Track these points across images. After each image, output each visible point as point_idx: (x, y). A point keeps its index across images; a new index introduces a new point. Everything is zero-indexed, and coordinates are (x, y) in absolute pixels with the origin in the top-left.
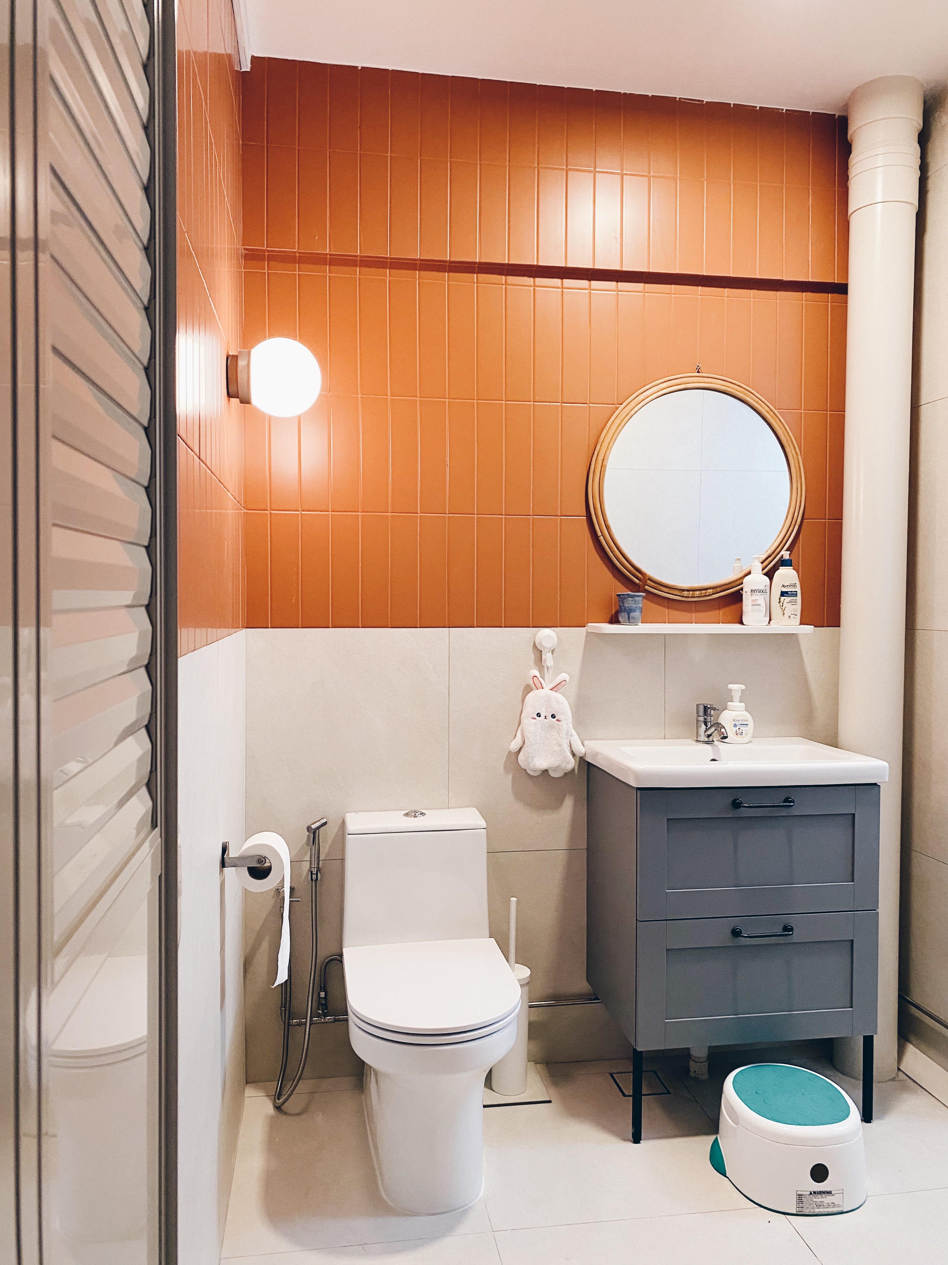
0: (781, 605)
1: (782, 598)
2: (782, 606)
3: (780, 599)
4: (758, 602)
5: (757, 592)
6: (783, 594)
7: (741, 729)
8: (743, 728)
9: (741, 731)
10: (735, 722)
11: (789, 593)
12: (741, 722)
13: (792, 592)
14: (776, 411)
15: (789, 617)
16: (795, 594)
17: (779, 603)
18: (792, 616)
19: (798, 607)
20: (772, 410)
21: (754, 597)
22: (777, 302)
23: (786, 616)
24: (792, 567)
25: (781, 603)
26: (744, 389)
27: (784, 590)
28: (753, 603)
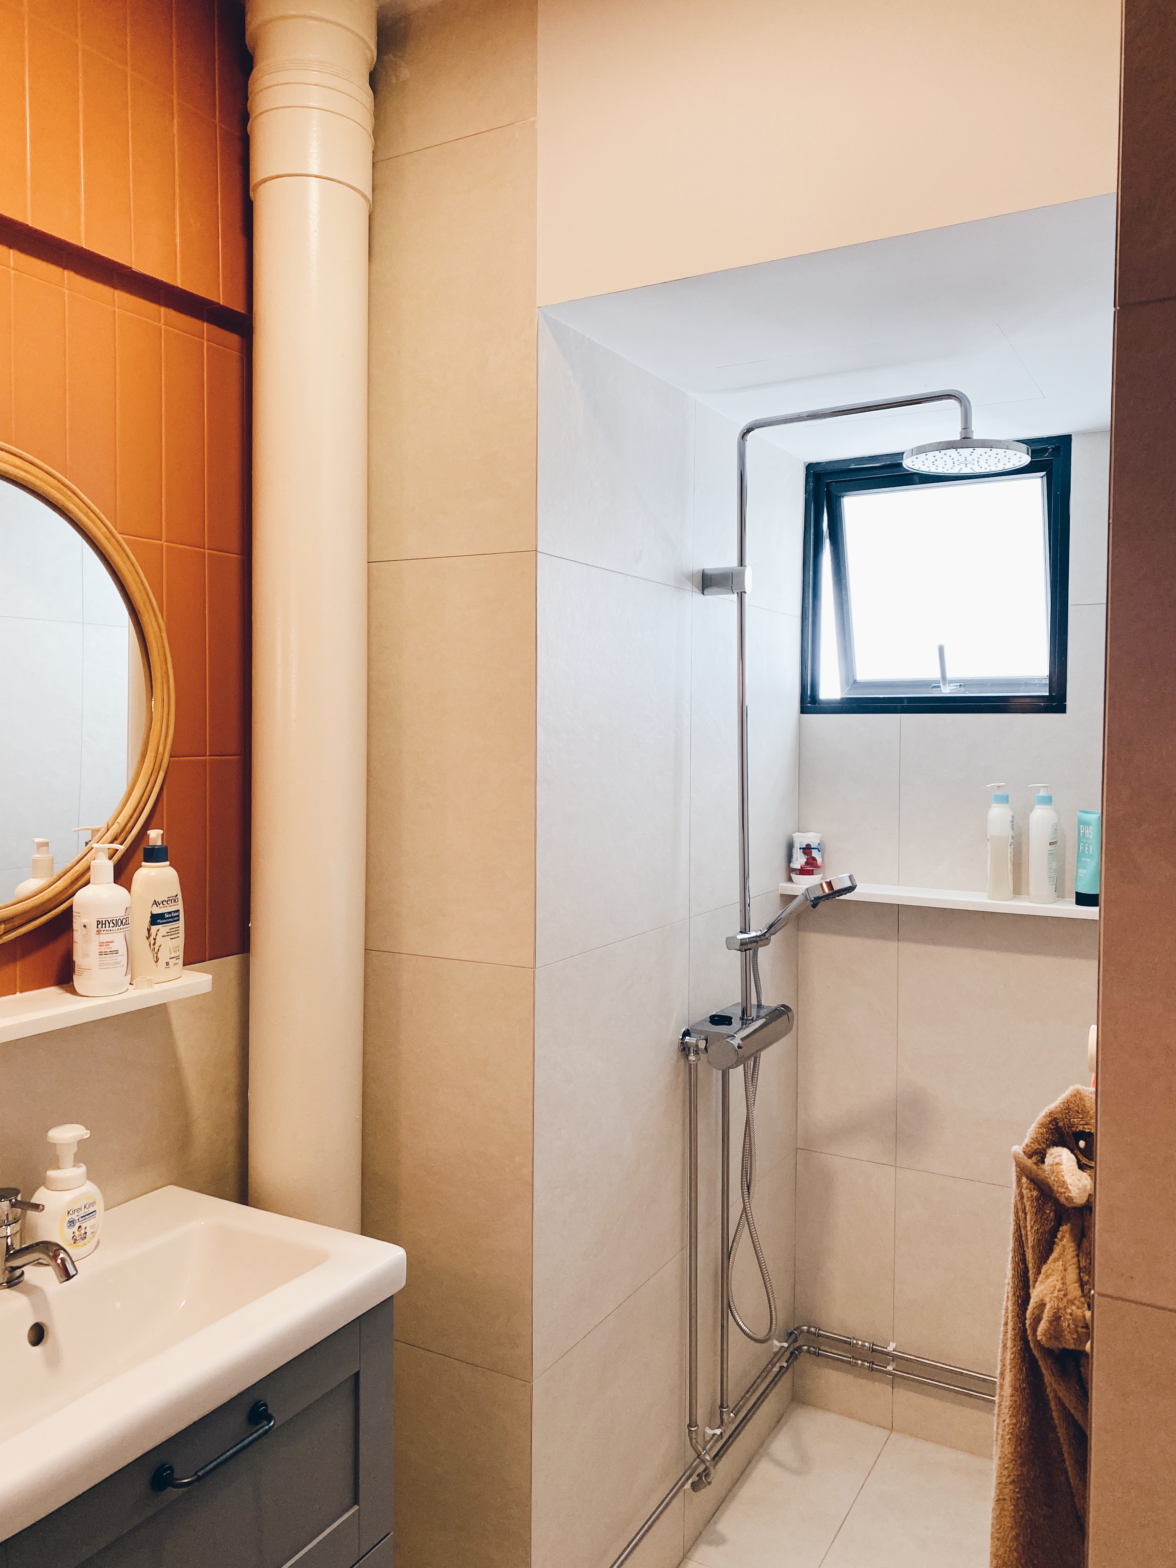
0: (152, 942)
1: (154, 928)
2: (154, 944)
3: (149, 930)
4: (113, 947)
5: (111, 924)
6: (156, 919)
7: (83, 1226)
8: (87, 1224)
9: (83, 1232)
10: (70, 1216)
11: (167, 916)
12: (82, 1213)
13: (170, 913)
14: (119, 537)
15: (167, 964)
16: (172, 917)
17: (148, 938)
18: (172, 962)
19: (180, 942)
20: (113, 535)
21: (104, 938)
22: (115, 312)
23: (162, 962)
24: (168, 863)
25: (152, 938)
26: (59, 481)
27: (157, 910)
28: (103, 949)
